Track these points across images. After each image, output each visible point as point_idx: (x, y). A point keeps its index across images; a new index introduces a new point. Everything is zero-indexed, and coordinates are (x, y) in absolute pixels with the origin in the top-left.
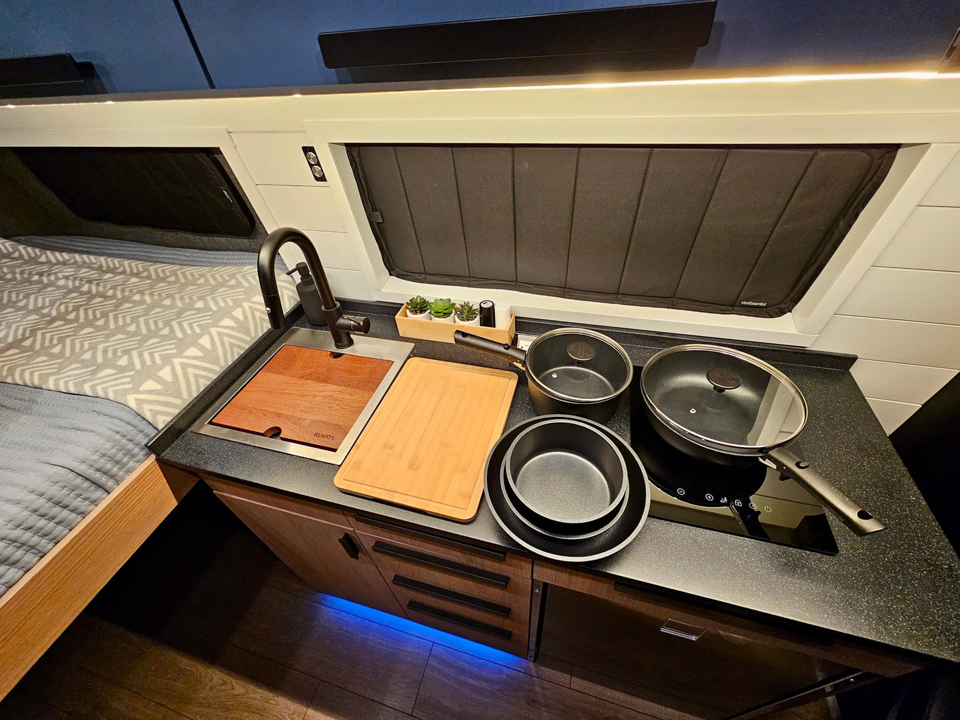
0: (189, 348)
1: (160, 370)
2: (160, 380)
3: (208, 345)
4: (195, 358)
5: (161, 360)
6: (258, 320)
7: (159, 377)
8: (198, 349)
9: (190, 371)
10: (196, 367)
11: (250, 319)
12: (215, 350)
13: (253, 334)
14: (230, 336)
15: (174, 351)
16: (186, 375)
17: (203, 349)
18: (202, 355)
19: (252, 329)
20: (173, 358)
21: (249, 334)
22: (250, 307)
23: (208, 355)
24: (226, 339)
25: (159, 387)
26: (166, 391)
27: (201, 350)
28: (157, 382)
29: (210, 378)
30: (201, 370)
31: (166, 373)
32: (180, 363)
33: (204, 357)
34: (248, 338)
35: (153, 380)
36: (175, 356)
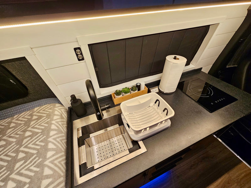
0: (47, 153)
1: (43, 172)
2: (47, 177)
3: (54, 147)
4: (53, 155)
5: (38, 168)
6: (61, 125)
7: (46, 176)
8: (51, 151)
9: (56, 162)
10: (57, 159)
11: (59, 126)
12: (58, 147)
13: (64, 132)
14: (58, 137)
15: (41, 159)
16: (56, 165)
17: (53, 149)
18: (54, 152)
19: (62, 130)
20: (43, 162)
21: (63, 133)
22: (56, 122)
23: (57, 151)
24: (58, 140)
25: (50, 180)
26: (55, 178)
27: (53, 151)
28: (47, 179)
29: (63, 159)
30: (59, 158)
31: (47, 172)
32: (49, 162)
33: (56, 152)
34: (63, 134)
35: (45, 179)
36: (43, 161)
